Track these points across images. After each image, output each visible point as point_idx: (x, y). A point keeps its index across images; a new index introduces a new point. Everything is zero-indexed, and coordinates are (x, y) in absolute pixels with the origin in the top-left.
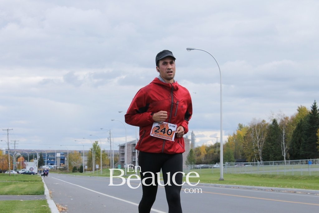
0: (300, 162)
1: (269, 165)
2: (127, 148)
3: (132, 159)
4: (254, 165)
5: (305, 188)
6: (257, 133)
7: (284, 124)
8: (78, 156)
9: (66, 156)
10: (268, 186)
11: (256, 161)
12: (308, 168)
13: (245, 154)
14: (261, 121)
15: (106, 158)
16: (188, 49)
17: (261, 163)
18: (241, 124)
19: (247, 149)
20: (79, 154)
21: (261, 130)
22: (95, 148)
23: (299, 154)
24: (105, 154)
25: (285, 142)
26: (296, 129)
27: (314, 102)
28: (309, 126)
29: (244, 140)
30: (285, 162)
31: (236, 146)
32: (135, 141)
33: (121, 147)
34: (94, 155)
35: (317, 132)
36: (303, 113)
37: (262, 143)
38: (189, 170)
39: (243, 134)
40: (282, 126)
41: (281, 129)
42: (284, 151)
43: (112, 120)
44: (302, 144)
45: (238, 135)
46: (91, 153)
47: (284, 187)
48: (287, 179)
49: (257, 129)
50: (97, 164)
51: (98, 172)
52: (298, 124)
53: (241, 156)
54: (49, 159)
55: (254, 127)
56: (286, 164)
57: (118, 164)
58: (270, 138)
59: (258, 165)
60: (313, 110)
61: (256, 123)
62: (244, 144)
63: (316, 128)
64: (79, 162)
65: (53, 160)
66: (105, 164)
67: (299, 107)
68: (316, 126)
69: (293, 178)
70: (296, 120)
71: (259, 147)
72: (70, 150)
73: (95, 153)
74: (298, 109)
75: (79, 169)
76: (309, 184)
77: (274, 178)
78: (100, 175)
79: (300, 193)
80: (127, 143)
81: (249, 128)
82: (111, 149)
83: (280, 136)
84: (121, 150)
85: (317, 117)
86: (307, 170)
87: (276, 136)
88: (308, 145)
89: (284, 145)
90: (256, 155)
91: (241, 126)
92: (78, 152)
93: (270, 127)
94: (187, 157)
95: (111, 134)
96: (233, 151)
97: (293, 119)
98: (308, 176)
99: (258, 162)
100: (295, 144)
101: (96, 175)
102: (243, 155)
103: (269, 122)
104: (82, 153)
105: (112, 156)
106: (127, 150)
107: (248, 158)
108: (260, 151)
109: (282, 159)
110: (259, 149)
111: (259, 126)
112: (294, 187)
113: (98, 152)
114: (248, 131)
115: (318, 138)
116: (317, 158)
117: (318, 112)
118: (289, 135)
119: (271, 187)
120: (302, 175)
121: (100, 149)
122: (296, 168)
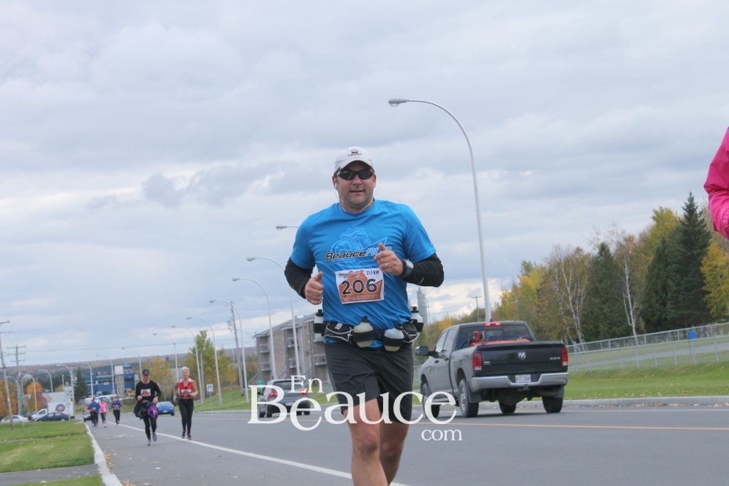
0: (671, 336)
1: (600, 348)
2: (274, 340)
3: (288, 363)
5: (685, 393)
6: (566, 279)
7: (626, 253)
8: (163, 368)
9: (136, 372)
10: (605, 398)
11: (570, 343)
12: (690, 347)
13: (544, 329)
14: (572, 251)
15: (229, 366)
16: (391, 102)
17: (581, 346)
18: (527, 261)
19: (546, 316)
20: (166, 364)
21: (574, 270)
22: (202, 347)
23: (666, 319)
24: (226, 358)
25: (631, 293)
26: (653, 262)
27: (688, 196)
28: (683, 252)
29: (539, 297)
30: (636, 339)
31: (520, 312)
32: (290, 322)
33: (261, 338)
34: (200, 364)
35: (701, 265)
36: (666, 223)
37: (579, 301)
39: (534, 283)
40: (623, 258)
41: (620, 266)
42: (631, 313)
43: (235, 280)
44: (669, 294)
45: (524, 287)
46: (192, 359)
47: (639, 397)
48: (643, 376)
49: (565, 270)
50: (208, 383)
51: (213, 401)
52: (658, 251)
54: (99, 382)
55: (559, 264)
56: (637, 342)
57: (256, 378)
58: (597, 288)
59: (575, 350)
60: (687, 215)
61: (562, 256)
62: (539, 306)
63: (699, 254)
64: (167, 381)
65: (107, 383)
66: (228, 380)
67: (656, 212)
68: (698, 250)
69: (657, 372)
70: (651, 241)
71: (573, 311)
72: (145, 356)
73: (201, 356)
74: (655, 215)
76: (694, 384)
77: (614, 378)
78: (218, 407)
79: (676, 405)
80: (273, 328)
81: (547, 270)
82: (237, 346)
83: (618, 281)
84: (261, 345)
85: (699, 231)
86: (685, 352)
87: (609, 282)
88: (683, 295)
89: (630, 301)
90: (568, 329)
91: (527, 267)
92: (164, 360)
93: (595, 262)
95: (234, 310)
97: (644, 238)
98: (691, 366)
99: (575, 345)
100: (654, 295)
101: (209, 409)
102: (539, 331)
103: (591, 250)
104: (173, 362)
105: (242, 361)
106: (274, 344)
108: (577, 318)
109: (628, 332)
110: (574, 316)
111: (568, 262)
112: (662, 393)
113: (209, 355)
114: (546, 276)
115: (705, 278)
116: (706, 323)
117: (699, 219)
118: (638, 276)
119: (609, 398)
120: (676, 365)
121: (212, 349)
122: (662, 351)
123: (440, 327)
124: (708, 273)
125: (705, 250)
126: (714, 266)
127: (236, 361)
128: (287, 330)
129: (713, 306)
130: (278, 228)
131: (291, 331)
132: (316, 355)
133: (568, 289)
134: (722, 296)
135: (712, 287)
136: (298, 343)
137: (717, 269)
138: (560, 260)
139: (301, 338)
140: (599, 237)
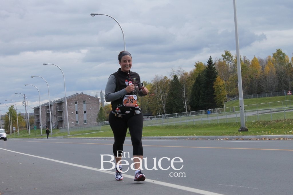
0: (200, 113)
1: (173, 117)
2: (41, 110)
3: (47, 120)
4: (159, 118)
5: (205, 134)
6: (160, 89)
7: (184, 79)
10: (173, 135)
11: (161, 114)
12: (208, 117)
13: (151, 109)
14: (163, 78)
15: (23, 120)
16: (92, 15)
17: (165, 116)
18: (145, 81)
19: (152, 104)
21: (164, 86)
22: (12, 112)
23: (199, 106)
24: (22, 117)
25: (186, 95)
26: (194, 83)
27: (209, 57)
28: (206, 79)
30: (187, 113)
31: (141, 102)
32: (48, 103)
33: (36, 109)
34: (10, 119)
35: (213, 85)
36: (200, 68)
37: (165, 98)
38: (100, 126)
40: (183, 81)
41: (182, 84)
42: (185, 103)
43: (26, 85)
44: (201, 96)
46: (7, 117)
47: (187, 136)
48: (189, 128)
49: (160, 85)
50: (14, 127)
51: (15, 134)
52: (197, 78)
53: (147, 110)
55: (157, 83)
56: (187, 115)
57: (34, 125)
58: (172, 93)
59: (163, 117)
60: (209, 65)
61: (159, 80)
62: (149, 99)
63: (213, 81)
66: (22, 126)
67: (196, 63)
68: (212, 79)
69: (194, 127)
70: (194, 75)
71: (162, 102)
73: (11, 116)
74: (196, 65)
76: (208, 131)
77: (178, 128)
78: (18, 136)
79: (201, 139)
80: (41, 105)
81: (153, 85)
82: (26, 112)
83: (181, 90)
84: (36, 112)
85: (213, 71)
86: (206, 119)
87: (177, 90)
88: (206, 96)
89: (185, 98)
90: (160, 109)
91: (145, 84)
93: (172, 82)
94: (98, 115)
95: (25, 97)
97: (191, 74)
98: (208, 125)
99: (163, 115)
100: (195, 96)
101: (14, 137)
103: (170, 78)
105: (28, 118)
107: (153, 112)
108: (164, 105)
109: (184, 111)
111: (161, 82)
112: (196, 134)
113: (14, 116)
114: (152, 87)
115: (214, 90)
116: (215, 108)
117: (213, 67)
118: (188, 89)
120: (202, 124)
121: (16, 113)
122: (197, 118)
123: (109, 107)
124: (216, 88)
125: (215, 79)
126: (218, 85)
127: (26, 118)
128: (47, 106)
129: (217, 101)
130: (44, 64)
131: (48, 106)
132: (58, 117)
133: (161, 93)
134: (221, 97)
135: (217, 94)
136: (51, 112)
137: (219, 87)
138: (158, 81)
139: (52, 110)
140: (174, 72)
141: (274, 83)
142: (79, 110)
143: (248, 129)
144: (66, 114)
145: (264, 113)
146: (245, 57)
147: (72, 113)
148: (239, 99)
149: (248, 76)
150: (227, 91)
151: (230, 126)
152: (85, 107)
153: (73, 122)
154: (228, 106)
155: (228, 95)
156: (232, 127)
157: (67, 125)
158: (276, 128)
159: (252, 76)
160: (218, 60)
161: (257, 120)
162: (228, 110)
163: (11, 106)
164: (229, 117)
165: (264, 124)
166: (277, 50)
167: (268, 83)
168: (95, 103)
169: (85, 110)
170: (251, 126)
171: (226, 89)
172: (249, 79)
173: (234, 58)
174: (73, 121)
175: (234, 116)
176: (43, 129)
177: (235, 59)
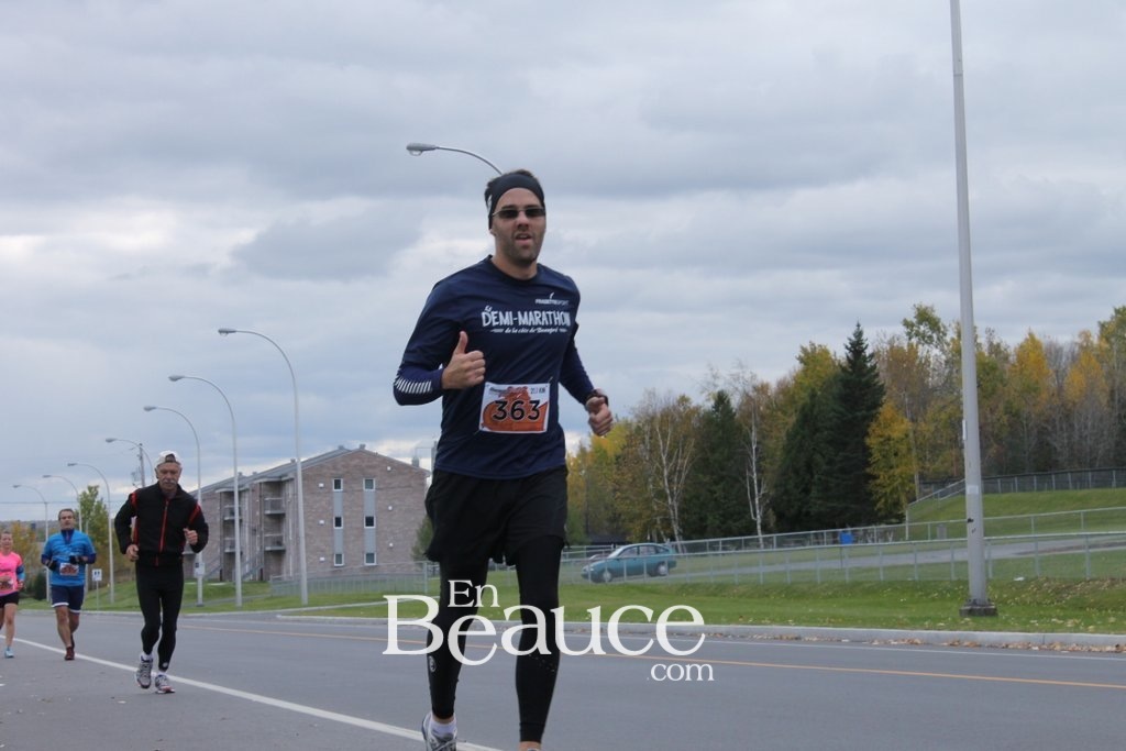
0: (813, 538)
1: (705, 550)
3: (223, 545)
5: (830, 622)
6: (661, 443)
7: (755, 410)
8: (26, 540)
11: (661, 541)
12: (842, 557)
13: (623, 517)
14: (673, 401)
17: (676, 546)
19: (627, 498)
20: (31, 534)
21: (675, 430)
22: (89, 512)
23: (808, 513)
25: (758, 470)
26: (794, 425)
27: (854, 329)
28: (840, 413)
29: (618, 469)
30: (761, 540)
31: (588, 490)
32: (231, 481)
35: (867, 434)
36: (818, 368)
37: (679, 477)
38: (426, 577)
39: (612, 448)
40: (749, 416)
41: (745, 428)
42: (757, 502)
43: (148, 409)
44: (816, 476)
45: (597, 452)
47: (761, 624)
48: (767, 596)
49: (660, 429)
51: (101, 596)
52: (803, 408)
53: (606, 524)
55: (651, 420)
56: (762, 546)
58: (708, 459)
60: (852, 358)
61: (658, 407)
62: (617, 482)
63: (865, 418)
67: (804, 350)
68: (864, 412)
69: (790, 592)
70: (794, 393)
71: (668, 492)
73: (87, 525)
74: (802, 355)
75: (33, 585)
76: (843, 612)
77: (725, 596)
78: (108, 606)
79: (815, 639)
81: (634, 427)
83: (740, 450)
85: (868, 382)
86: (835, 565)
87: (726, 450)
88: (837, 478)
89: (755, 482)
90: (658, 519)
92: (27, 527)
93: (708, 419)
94: (419, 534)
95: (144, 456)
96: (578, 507)
97: (784, 389)
98: (841, 585)
99: (668, 542)
100: (793, 476)
101: (94, 607)
102: (615, 518)
103: (703, 401)
104: (42, 532)
107: (633, 531)
108: (674, 504)
109: (751, 530)
110: (670, 500)
111: (667, 416)
112: (795, 621)
113: (100, 524)
114: (631, 435)
115: (871, 455)
116: (869, 524)
117: (869, 365)
118: (771, 446)
119: (715, 623)
120: (819, 582)
121: (106, 515)
122: (800, 561)
124: (876, 447)
125: (874, 412)
126: (886, 434)
128: (225, 492)
129: (880, 498)
130: (221, 332)
131: (230, 494)
132: (268, 535)
133: (664, 458)
134: (896, 484)
135: (881, 470)
136: (240, 514)
137: (892, 442)
138: (655, 413)
139: (246, 508)
140: (717, 382)
141: (1102, 435)
142: (347, 514)
143: (995, 609)
144: (296, 524)
145: (1060, 550)
146: (990, 332)
147: (322, 522)
148: (964, 493)
149: (1001, 407)
150: (920, 459)
151: (927, 595)
152: (370, 501)
153: (322, 559)
154: (922, 518)
155: (922, 477)
156: (934, 600)
157: (297, 570)
158: (1106, 610)
159: (1015, 404)
160: (888, 338)
161: (1033, 576)
162: (917, 535)
163: (90, 488)
164: (923, 558)
165: (1058, 591)
166: (1117, 311)
167: (1077, 437)
168: (409, 486)
169: (369, 515)
170: (1008, 598)
171: (914, 453)
172: (1005, 418)
173: (951, 335)
174: (323, 552)
175: (944, 557)
176: (208, 580)
177: (953, 339)
